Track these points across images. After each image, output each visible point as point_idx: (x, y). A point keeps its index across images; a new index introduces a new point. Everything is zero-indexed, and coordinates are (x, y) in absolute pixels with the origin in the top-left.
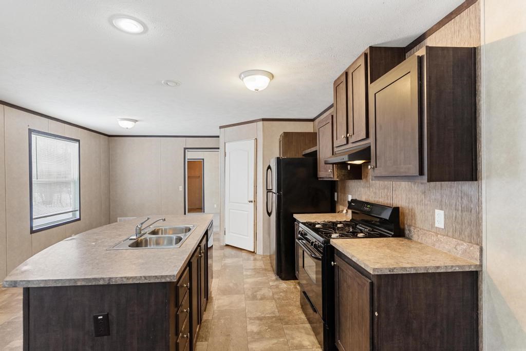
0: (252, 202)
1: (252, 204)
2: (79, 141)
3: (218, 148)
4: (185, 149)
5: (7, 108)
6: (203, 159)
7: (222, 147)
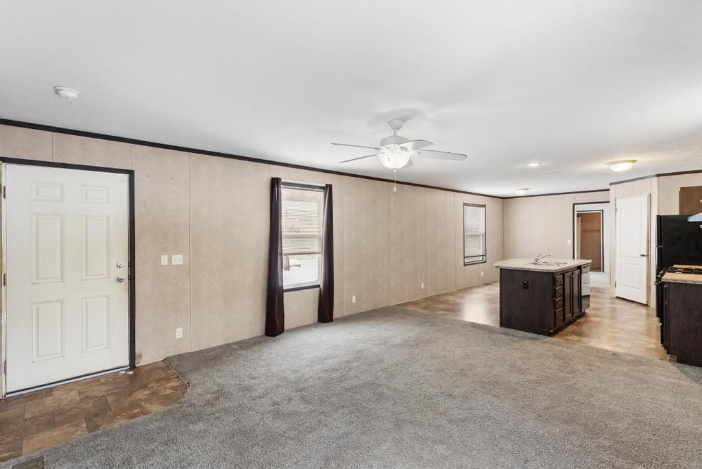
0: (644, 256)
1: (645, 258)
2: (485, 206)
3: (608, 202)
4: (574, 204)
5: (456, 193)
6: (602, 211)
7: (612, 201)
